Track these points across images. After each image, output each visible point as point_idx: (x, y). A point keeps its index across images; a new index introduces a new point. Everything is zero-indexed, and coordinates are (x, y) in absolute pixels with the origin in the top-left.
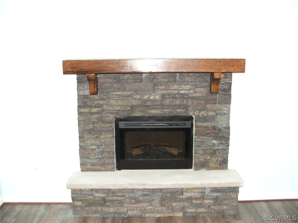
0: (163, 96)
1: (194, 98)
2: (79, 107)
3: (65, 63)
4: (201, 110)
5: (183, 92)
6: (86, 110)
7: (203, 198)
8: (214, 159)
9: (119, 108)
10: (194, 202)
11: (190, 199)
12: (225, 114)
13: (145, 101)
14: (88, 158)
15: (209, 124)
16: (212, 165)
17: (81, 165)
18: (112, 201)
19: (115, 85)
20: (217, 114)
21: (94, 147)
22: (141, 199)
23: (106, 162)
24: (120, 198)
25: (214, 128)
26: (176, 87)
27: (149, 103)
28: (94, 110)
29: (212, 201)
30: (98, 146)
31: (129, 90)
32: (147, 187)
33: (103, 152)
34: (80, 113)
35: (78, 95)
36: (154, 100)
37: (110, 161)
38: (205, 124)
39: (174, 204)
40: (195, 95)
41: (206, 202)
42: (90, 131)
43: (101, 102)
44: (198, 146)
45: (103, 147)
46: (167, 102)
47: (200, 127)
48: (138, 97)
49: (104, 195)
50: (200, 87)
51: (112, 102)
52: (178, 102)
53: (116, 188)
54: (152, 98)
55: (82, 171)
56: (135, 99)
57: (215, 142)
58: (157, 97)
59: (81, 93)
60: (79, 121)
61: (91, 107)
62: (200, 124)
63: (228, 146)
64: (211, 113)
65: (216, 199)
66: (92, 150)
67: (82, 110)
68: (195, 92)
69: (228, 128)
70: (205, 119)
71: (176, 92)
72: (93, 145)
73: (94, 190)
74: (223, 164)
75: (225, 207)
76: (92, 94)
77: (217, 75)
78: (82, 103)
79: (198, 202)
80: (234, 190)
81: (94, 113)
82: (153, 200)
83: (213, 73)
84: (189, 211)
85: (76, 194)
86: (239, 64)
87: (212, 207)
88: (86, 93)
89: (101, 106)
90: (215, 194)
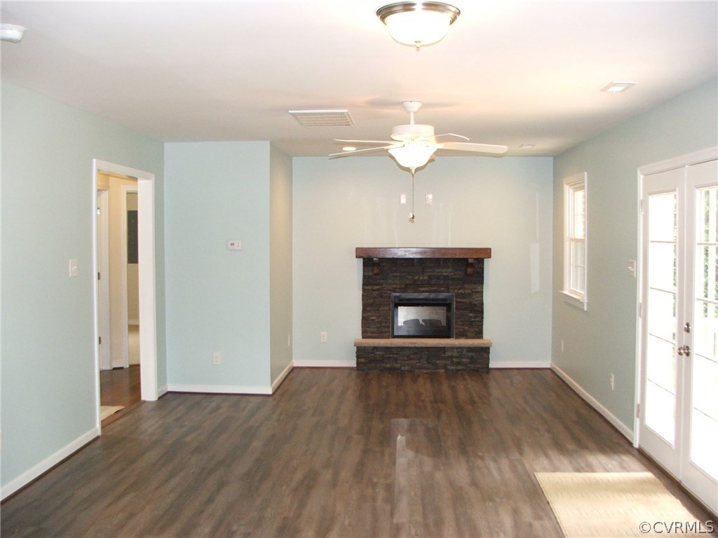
0: (430, 277)
1: (453, 279)
2: (364, 285)
3: (357, 249)
4: (459, 289)
5: (445, 274)
6: (369, 287)
7: (460, 357)
8: (472, 330)
9: (395, 286)
10: (455, 360)
11: (451, 357)
12: (477, 292)
13: (415, 281)
14: (369, 327)
15: (467, 300)
16: (469, 334)
17: (363, 333)
18: (390, 358)
19: (393, 268)
20: (473, 292)
21: (374, 318)
22: (412, 356)
23: (383, 330)
24: (395, 356)
25: (471, 304)
26: (440, 270)
27: (419, 283)
28: (376, 287)
29: (468, 360)
30: (378, 317)
31: (403, 272)
32: (417, 346)
33: (381, 322)
34: (364, 290)
35: (364, 275)
36: (423, 280)
37: (387, 329)
38: (463, 300)
39: (438, 362)
40: (454, 277)
41: (464, 360)
42: (371, 305)
43: (381, 281)
44: (458, 318)
45: (382, 317)
46: (433, 282)
47: (460, 302)
48: (410, 277)
49: (383, 353)
50: (459, 271)
51: (390, 281)
52: (442, 282)
53: (393, 346)
54: (421, 278)
55: (363, 338)
56: (408, 279)
57: (471, 315)
58: (426, 278)
59: (366, 274)
60: (363, 296)
61: (374, 285)
62: (459, 300)
63: (483, 318)
64: (467, 291)
65: (471, 358)
66: (372, 320)
67: (366, 288)
68: (455, 275)
69: (482, 304)
70: (464, 296)
71: (440, 274)
72: (374, 316)
73: (375, 348)
74: (479, 334)
75: (479, 366)
76: (375, 275)
77: (470, 261)
78: (367, 281)
79: (458, 360)
80: (485, 350)
81: (375, 290)
82: (422, 358)
83: (467, 259)
84: (450, 368)
85: (361, 352)
86: (487, 252)
87: (468, 365)
88: (370, 274)
89: (381, 284)
90: (470, 354)
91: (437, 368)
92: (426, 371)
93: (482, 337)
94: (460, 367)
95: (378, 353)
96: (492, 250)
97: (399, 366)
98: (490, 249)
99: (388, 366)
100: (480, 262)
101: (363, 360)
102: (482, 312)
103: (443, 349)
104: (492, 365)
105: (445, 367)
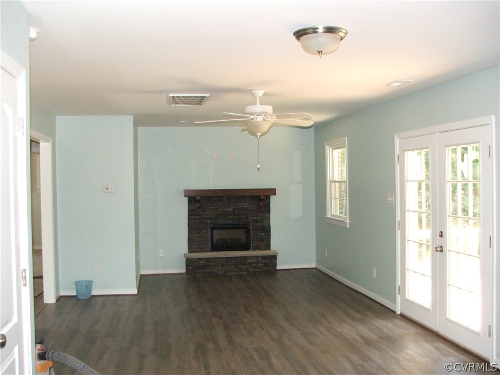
0: (234, 209)
1: (250, 210)
2: (189, 216)
3: (185, 191)
4: (255, 216)
5: (245, 207)
6: (193, 217)
7: (257, 263)
8: (263, 244)
9: (211, 216)
10: (253, 265)
11: (250, 263)
12: (267, 218)
14: (193, 245)
15: (259, 224)
16: (262, 248)
17: (189, 249)
18: (209, 265)
19: (209, 204)
20: (264, 219)
21: (197, 238)
22: (225, 264)
23: (203, 247)
24: (213, 264)
25: (262, 226)
26: (241, 204)
27: (226, 213)
28: (197, 217)
29: (263, 265)
30: (199, 238)
31: (216, 206)
32: (228, 256)
33: (201, 241)
34: (189, 219)
35: (189, 209)
36: (230, 211)
37: (206, 246)
38: (257, 224)
39: (242, 267)
41: (259, 265)
42: (195, 229)
43: (201, 213)
44: (254, 237)
45: (202, 238)
46: (236, 212)
47: (255, 226)
48: (221, 209)
50: (254, 204)
51: (207, 212)
52: (242, 212)
53: (212, 257)
54: (228, 210)
55: (189, 252)
56: (220, 211)
57: (263, 234)
60: (188, 223)
61: (196, 215)
62: (254, 224)
63: (270, 236)
64: (260, 218)
65: (265, 263)
66: (195, 240)
67: (190, 217)
68: (251, 207)
69: (270, 226)
70: (257, 221)
71: (241, 207)
72: (196, 237)
73: (198, 259)
74: (268, 247)
75: (270, 268)
76: (197, 208)
77: (262, 197)
78: (191, 213)
79: (255, 265)
80: (274, 258)
81: (196, 219)
82: (231, 264)
83: (260, 196)
84: (251, 270)
85: (189, 262)
86: (273, 192)
87: (263, 268)
88: (193, 208)
89: (200, 215)
90: (264, 261)
91: (242, 271)
92: (234, 274)
93: (270, 249)
94: (257, 270)
95: (201, 262)
96: (277, 190)
97: (216, 270)
98: (275, 189)
99: (208, 271)
100: (268, 198)
101: (191, 268)
102: (269, 232)
103: (245, 258)
104: (278, 268)
105: (247, 270)
